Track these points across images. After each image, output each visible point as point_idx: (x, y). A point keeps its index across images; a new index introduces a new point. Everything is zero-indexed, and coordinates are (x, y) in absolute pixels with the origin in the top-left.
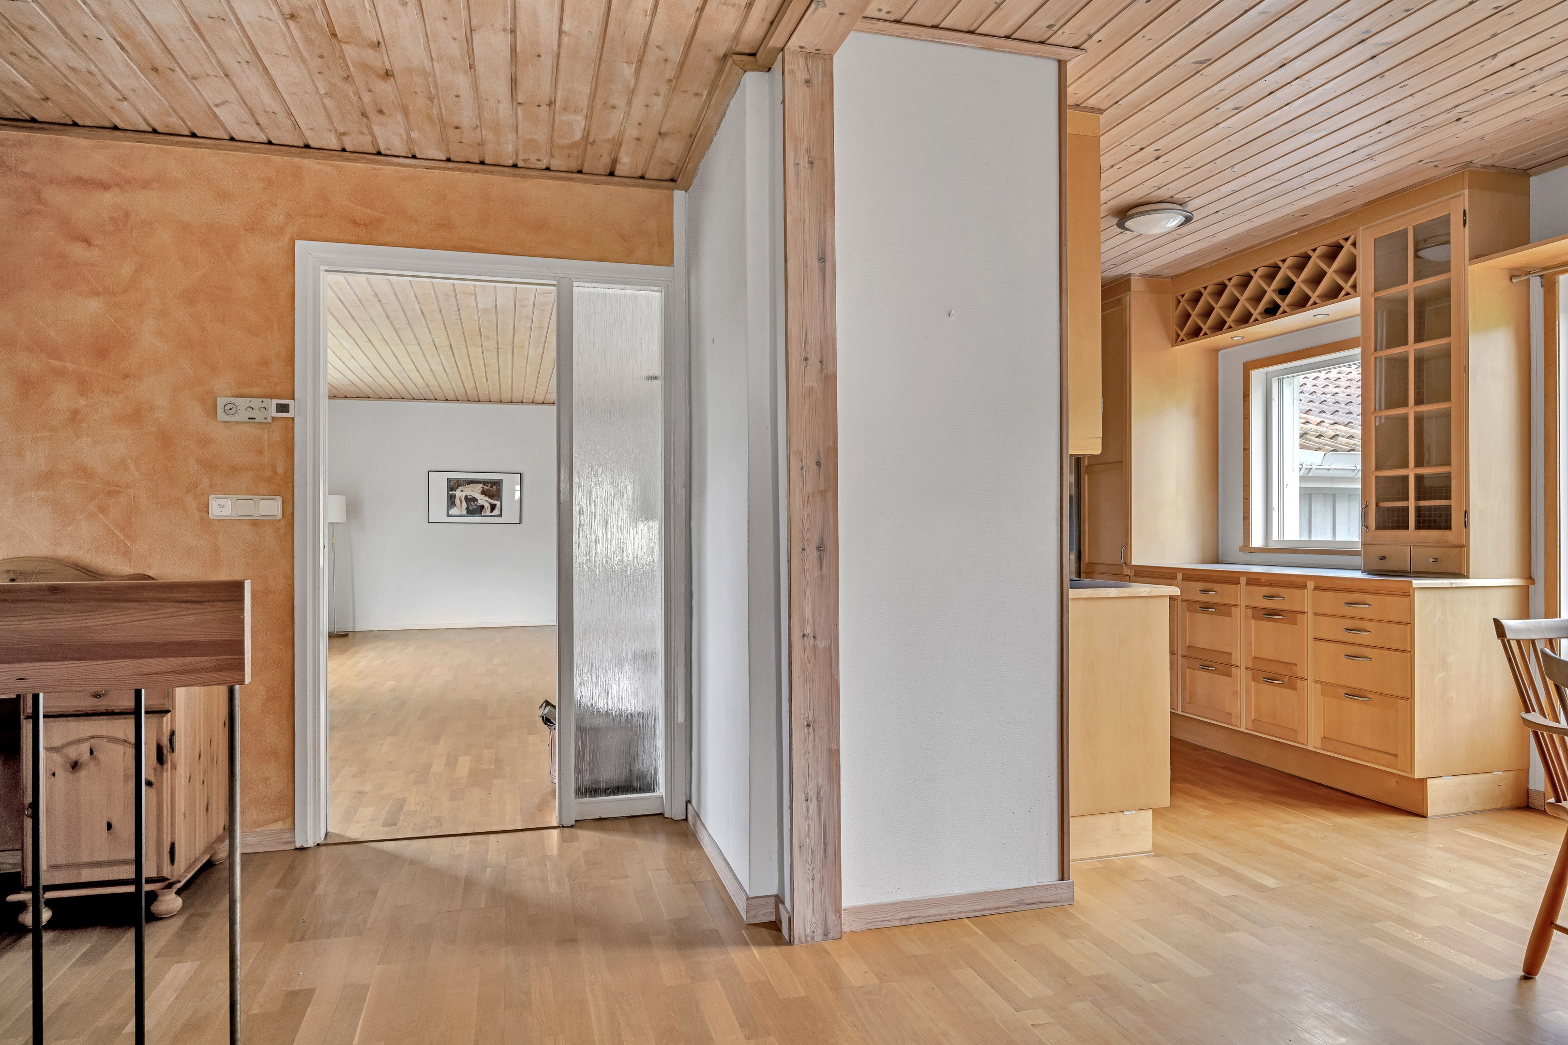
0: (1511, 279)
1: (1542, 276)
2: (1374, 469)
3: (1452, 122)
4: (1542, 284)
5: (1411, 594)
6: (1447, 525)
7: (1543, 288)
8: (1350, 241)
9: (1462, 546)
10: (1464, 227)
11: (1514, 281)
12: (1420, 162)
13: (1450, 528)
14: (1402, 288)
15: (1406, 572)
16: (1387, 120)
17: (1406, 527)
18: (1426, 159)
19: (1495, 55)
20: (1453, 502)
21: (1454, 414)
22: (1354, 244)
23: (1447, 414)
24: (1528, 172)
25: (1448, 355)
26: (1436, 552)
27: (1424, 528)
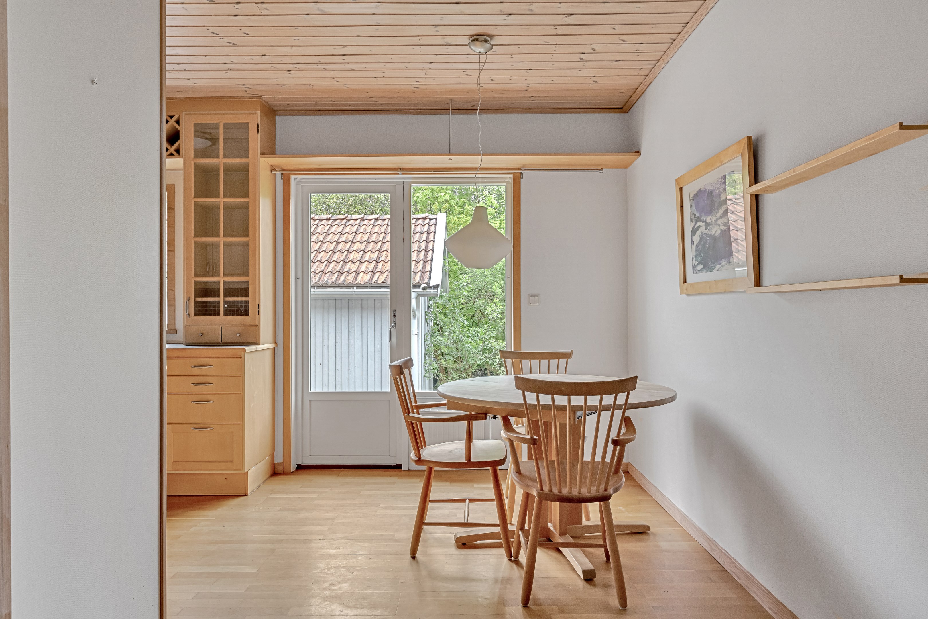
0: (271, 171)
1: (282, 174)
2: (193, 276)
3: (285, 71)
4: (281, 178)
5: (242, 356)
6: (246, 313)
7: (282, 180)
8: (175, 119)
9: (256, 326)
10: (258, 133)
11: (273, 173)
12: (244, 85)
13: (248, 315)
14: (215, 161)
15: (219, 343)
16: (264, 54)
17: (218, 314)
18: (248, 85)
19: (345, 46)
20: (250, 299)
21: (251, 245)
22: (178, 122)
23: (247, 244)
24: (277, 113)
25: (247, 207)
26: (239, 329)
27: (230, 315)
